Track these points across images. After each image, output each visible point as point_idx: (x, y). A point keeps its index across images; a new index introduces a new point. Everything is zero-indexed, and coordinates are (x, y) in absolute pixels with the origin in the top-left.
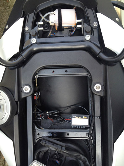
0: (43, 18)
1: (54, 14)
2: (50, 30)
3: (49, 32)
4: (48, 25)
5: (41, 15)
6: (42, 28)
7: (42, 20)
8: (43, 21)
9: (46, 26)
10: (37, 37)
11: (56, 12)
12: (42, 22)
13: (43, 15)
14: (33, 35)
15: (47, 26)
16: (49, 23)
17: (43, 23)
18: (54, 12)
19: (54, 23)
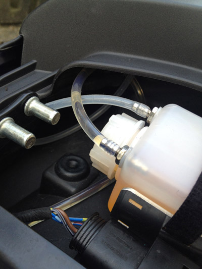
0: (76, 100)
1: (147, 124)
18: (150, 112)
19: (116, 154)
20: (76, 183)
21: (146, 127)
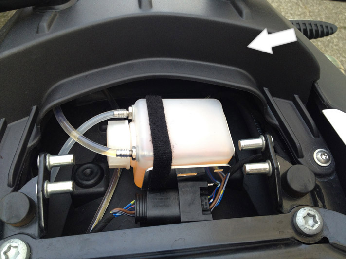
0: (76, 136)
1: (130, 121)
2: (107, 186)
3: (102, 195)
4: (96, 169)
5: (66, 125)
6: (67, 186)
7: (69, 144)
8: (77, 149)
9: (88, 171)
10: (34, 230)
11: (140, 110)
12: (70, 153)
13: (76, 126)
14: (14, 221)
15: (92, 173)
16: (105, 159)
17: (75, 158)
18: (128, 112)
19: (131, 156)
20: (101, 183)
21: (131, 123)
